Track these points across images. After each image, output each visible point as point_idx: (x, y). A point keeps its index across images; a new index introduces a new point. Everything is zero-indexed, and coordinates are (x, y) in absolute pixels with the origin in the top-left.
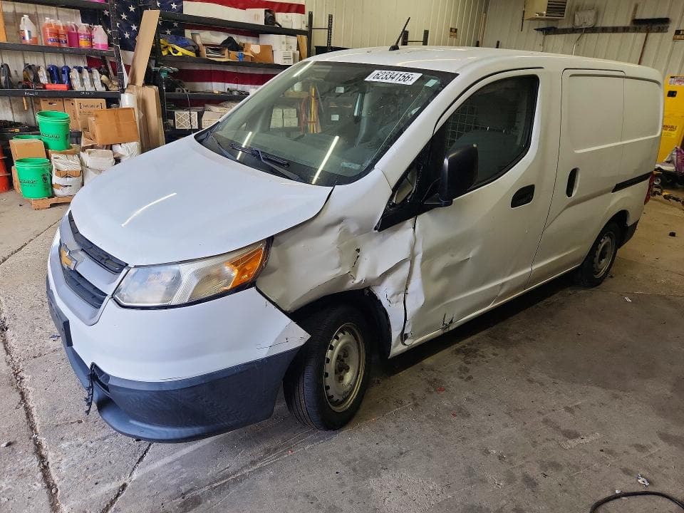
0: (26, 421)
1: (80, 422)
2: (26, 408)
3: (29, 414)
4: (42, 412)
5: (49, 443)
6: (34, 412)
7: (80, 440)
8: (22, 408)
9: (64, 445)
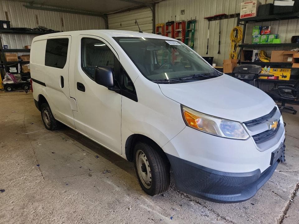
0: (290, 208)
1: (273, 192)
2: (285, 214)
3: (287, 210)
4: (282, 205)
5: (289, 195)
6: (284, 209)
7: (279, 187)
8: (287, 215)
9: (285, 190)
